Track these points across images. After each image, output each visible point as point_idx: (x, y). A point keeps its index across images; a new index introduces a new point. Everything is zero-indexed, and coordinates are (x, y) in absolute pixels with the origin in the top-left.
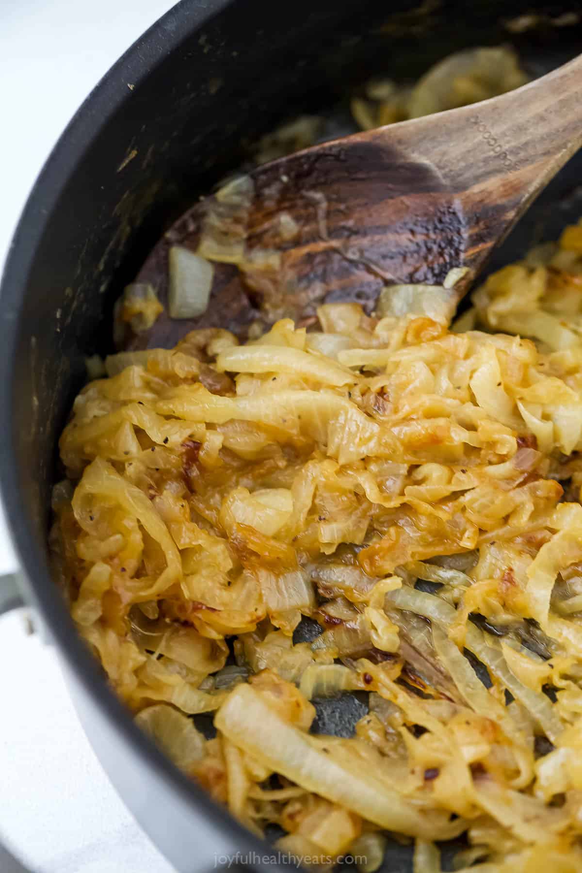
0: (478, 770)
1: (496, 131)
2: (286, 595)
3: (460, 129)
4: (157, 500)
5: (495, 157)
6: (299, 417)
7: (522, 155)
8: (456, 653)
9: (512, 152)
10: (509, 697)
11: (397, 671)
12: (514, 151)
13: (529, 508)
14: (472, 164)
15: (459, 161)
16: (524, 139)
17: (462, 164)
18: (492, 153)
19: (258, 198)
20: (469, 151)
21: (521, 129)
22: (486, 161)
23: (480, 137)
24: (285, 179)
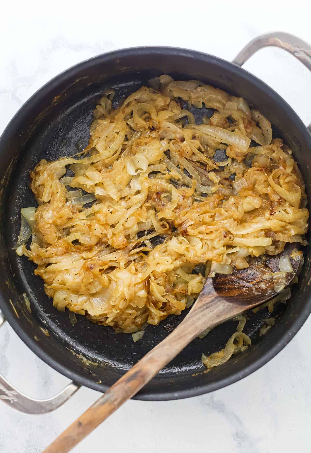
0: (183, 140)
1: (211, 314)
2: (240, 183)
3: (221, 313)
4: (279, 198)
5: (210, 307)
6: (246, 228)
7: (202, 309)
8: (194, 176)
9: (205, 309)
10: (178, 166)
11: (207, 168)
12: (204, 309)
13: (181, 216)
14: (215, 304)
15: (219, 304)
16: (202, 313)
17: (218, 304)
18: (211, 308)
19: (273, 289)
20: (217, 307)
21: (204, 316)
22: (211, 306)
23: (215, 311)
24: (267, 295)
